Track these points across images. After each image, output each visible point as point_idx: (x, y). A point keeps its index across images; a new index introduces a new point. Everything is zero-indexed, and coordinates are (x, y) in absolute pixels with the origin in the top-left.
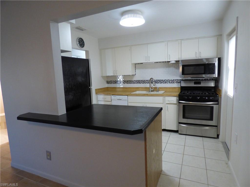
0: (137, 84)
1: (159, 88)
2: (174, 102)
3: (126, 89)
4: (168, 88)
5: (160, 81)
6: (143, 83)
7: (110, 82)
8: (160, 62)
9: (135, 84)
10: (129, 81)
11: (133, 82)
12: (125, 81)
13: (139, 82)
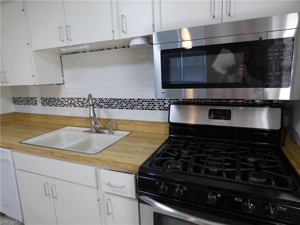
0: (69, 108)
1: (118, 122)
2: (126, 192)
3: (48, 118)
4: (139, 123)
5: (119, 101)
6: (81, 105)
7: (18, 100)
8: (116, 48)
9: (65, 107)
10: (52, 100)
11: (60, 103)
12: (45, 100)
13: (72, 102)
